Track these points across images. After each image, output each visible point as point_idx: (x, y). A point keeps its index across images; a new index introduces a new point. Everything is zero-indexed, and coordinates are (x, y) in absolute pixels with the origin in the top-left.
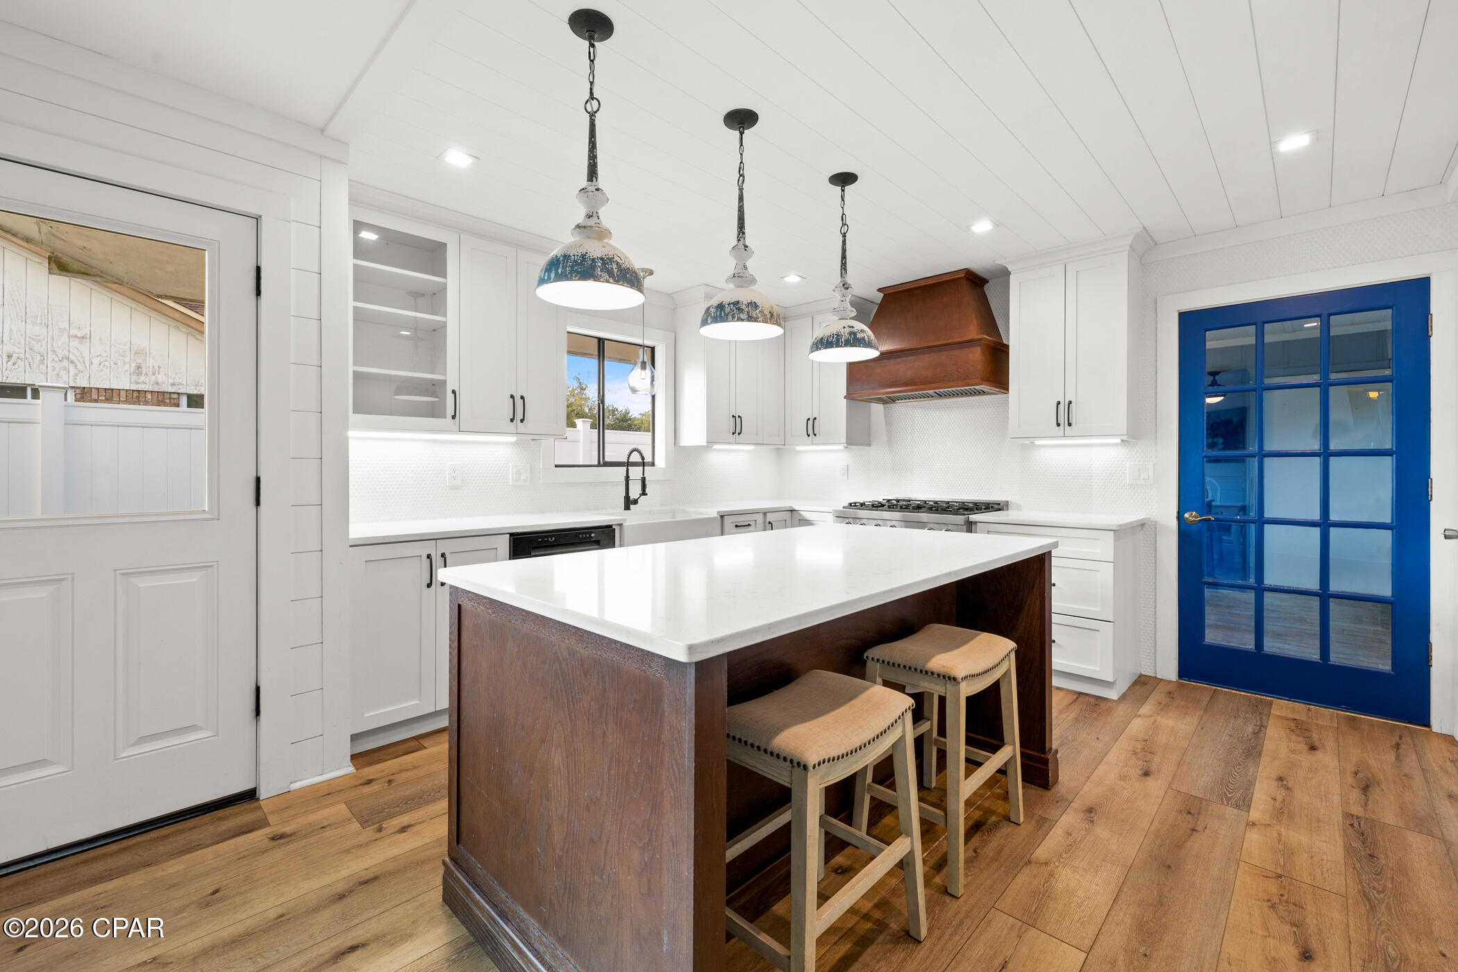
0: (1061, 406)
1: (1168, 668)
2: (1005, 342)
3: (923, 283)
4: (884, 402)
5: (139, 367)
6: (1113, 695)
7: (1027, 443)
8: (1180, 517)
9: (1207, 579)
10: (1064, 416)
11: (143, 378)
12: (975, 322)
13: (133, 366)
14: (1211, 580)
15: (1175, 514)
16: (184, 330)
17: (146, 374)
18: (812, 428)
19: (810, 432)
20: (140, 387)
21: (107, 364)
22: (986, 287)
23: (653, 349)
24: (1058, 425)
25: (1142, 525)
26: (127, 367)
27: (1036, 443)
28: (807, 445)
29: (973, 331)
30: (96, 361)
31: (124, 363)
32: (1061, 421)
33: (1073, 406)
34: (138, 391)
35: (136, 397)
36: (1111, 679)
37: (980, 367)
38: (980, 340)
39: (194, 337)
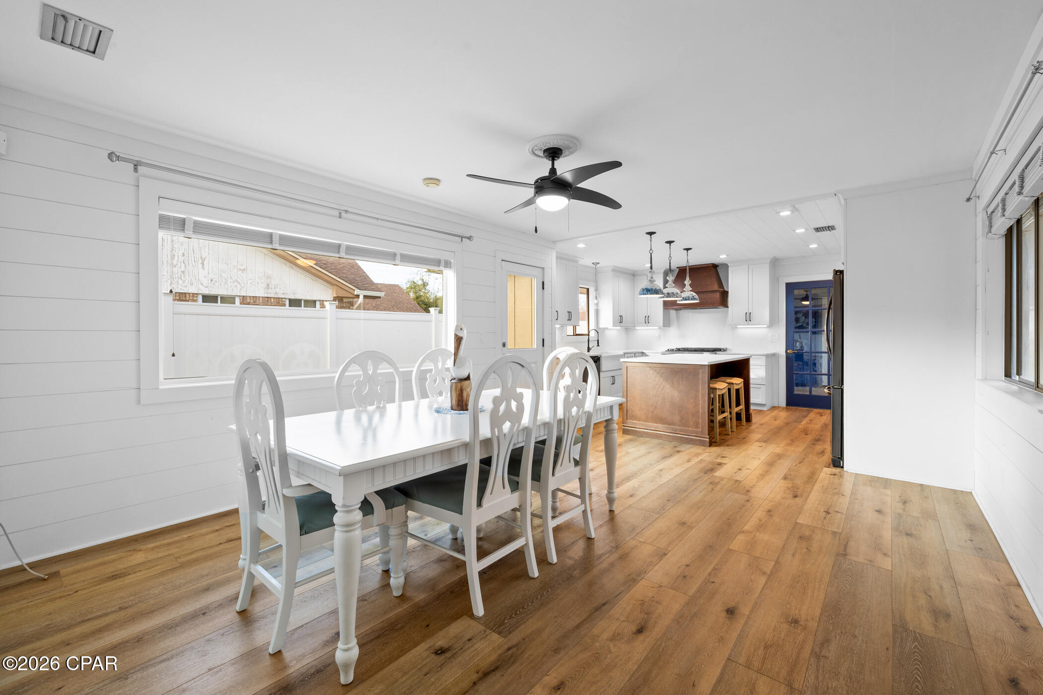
0: (747, 314)
1: (783, 402)
2: (726, 290)
3: (695, 267)
4: (676, 310)
5: (268, 285)
6: (765, 409)
7: (734, 327)
8: (786, 352)
9: (795, 372)
10: (748, 318)
11: (270, 290)
12: (716, 283)
13: (266, 284)
14: (796, 372)
15: (785, 351)
16: (288, 265)
17: (271, 288)
18: (647, 320)
19: (647, 322)
20: (269, 295)
21: (254, 283)
22: (718, 268)
23: (588, 289)
24: (746, 321)
25: (774, 355)
26: (263, 285)
27: (738, 327)
28: (645, 327)
29: (716, 287)
30: (249, 282)
31: (262, 283)
32: (747, 319)
33: (751, 314)
34: (268, 297)
35: (267, 301)
36: (764, 403)
37: (719, 300)
38: (719, 291)
39: (293, 269)
